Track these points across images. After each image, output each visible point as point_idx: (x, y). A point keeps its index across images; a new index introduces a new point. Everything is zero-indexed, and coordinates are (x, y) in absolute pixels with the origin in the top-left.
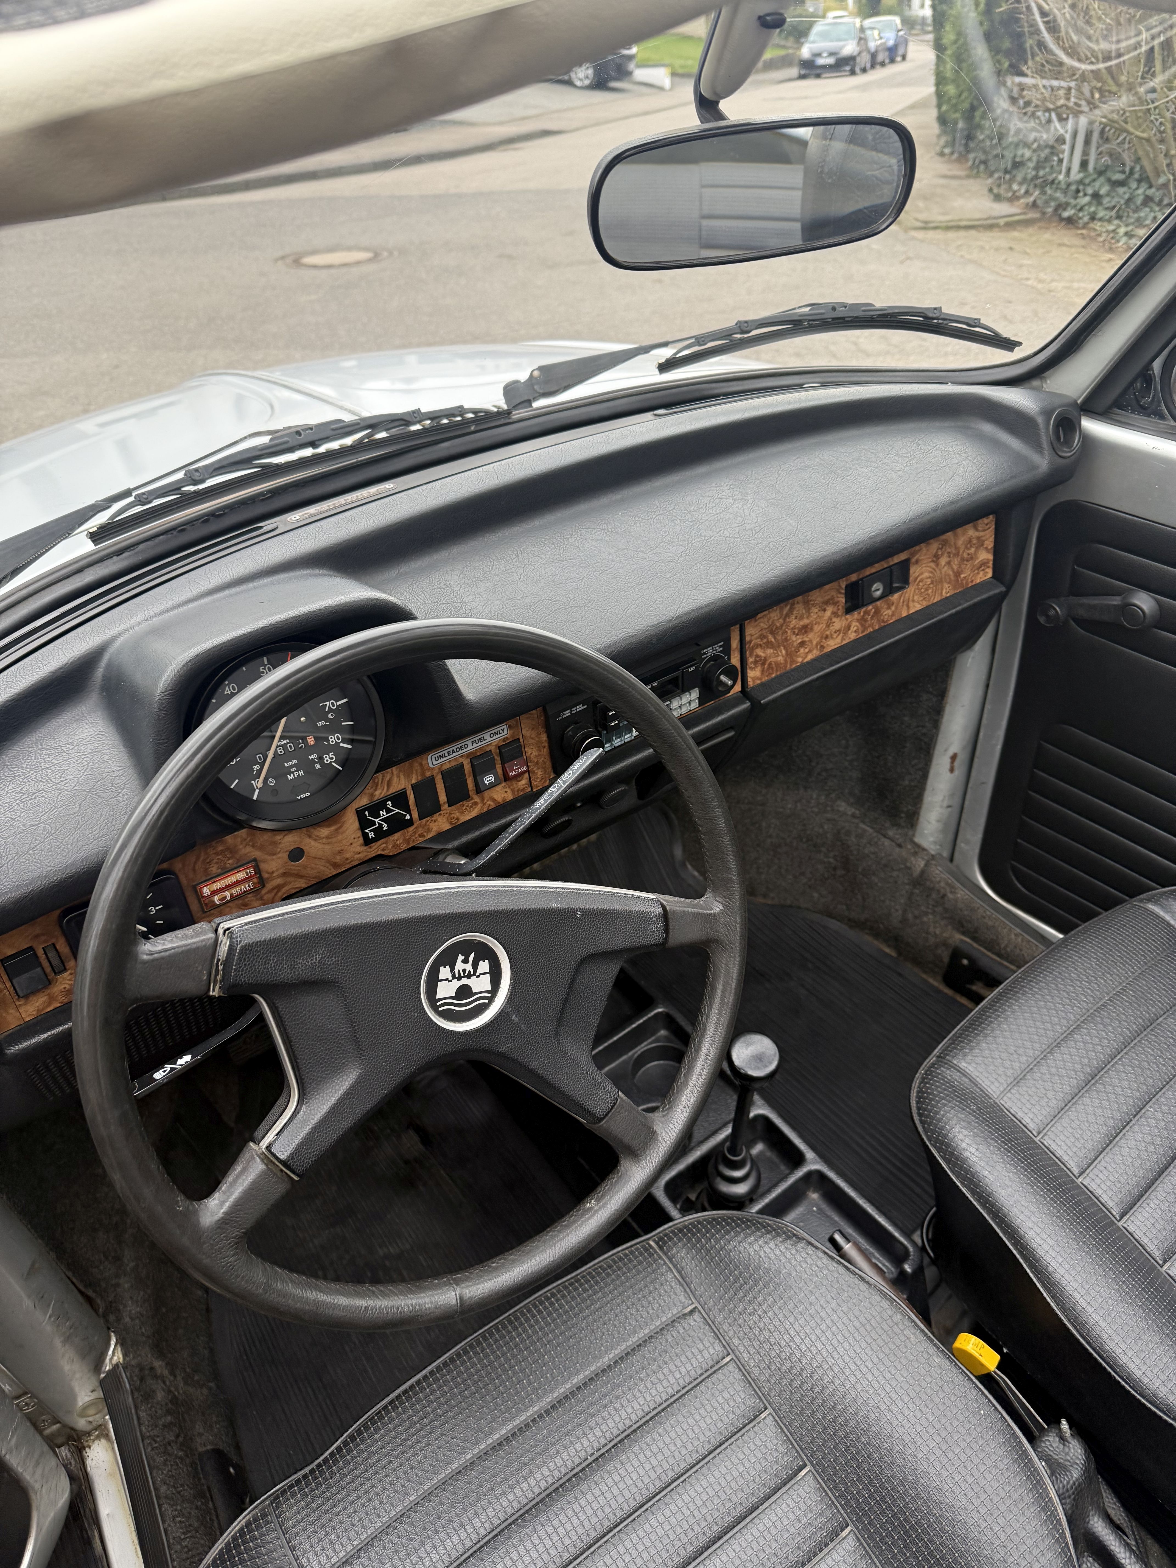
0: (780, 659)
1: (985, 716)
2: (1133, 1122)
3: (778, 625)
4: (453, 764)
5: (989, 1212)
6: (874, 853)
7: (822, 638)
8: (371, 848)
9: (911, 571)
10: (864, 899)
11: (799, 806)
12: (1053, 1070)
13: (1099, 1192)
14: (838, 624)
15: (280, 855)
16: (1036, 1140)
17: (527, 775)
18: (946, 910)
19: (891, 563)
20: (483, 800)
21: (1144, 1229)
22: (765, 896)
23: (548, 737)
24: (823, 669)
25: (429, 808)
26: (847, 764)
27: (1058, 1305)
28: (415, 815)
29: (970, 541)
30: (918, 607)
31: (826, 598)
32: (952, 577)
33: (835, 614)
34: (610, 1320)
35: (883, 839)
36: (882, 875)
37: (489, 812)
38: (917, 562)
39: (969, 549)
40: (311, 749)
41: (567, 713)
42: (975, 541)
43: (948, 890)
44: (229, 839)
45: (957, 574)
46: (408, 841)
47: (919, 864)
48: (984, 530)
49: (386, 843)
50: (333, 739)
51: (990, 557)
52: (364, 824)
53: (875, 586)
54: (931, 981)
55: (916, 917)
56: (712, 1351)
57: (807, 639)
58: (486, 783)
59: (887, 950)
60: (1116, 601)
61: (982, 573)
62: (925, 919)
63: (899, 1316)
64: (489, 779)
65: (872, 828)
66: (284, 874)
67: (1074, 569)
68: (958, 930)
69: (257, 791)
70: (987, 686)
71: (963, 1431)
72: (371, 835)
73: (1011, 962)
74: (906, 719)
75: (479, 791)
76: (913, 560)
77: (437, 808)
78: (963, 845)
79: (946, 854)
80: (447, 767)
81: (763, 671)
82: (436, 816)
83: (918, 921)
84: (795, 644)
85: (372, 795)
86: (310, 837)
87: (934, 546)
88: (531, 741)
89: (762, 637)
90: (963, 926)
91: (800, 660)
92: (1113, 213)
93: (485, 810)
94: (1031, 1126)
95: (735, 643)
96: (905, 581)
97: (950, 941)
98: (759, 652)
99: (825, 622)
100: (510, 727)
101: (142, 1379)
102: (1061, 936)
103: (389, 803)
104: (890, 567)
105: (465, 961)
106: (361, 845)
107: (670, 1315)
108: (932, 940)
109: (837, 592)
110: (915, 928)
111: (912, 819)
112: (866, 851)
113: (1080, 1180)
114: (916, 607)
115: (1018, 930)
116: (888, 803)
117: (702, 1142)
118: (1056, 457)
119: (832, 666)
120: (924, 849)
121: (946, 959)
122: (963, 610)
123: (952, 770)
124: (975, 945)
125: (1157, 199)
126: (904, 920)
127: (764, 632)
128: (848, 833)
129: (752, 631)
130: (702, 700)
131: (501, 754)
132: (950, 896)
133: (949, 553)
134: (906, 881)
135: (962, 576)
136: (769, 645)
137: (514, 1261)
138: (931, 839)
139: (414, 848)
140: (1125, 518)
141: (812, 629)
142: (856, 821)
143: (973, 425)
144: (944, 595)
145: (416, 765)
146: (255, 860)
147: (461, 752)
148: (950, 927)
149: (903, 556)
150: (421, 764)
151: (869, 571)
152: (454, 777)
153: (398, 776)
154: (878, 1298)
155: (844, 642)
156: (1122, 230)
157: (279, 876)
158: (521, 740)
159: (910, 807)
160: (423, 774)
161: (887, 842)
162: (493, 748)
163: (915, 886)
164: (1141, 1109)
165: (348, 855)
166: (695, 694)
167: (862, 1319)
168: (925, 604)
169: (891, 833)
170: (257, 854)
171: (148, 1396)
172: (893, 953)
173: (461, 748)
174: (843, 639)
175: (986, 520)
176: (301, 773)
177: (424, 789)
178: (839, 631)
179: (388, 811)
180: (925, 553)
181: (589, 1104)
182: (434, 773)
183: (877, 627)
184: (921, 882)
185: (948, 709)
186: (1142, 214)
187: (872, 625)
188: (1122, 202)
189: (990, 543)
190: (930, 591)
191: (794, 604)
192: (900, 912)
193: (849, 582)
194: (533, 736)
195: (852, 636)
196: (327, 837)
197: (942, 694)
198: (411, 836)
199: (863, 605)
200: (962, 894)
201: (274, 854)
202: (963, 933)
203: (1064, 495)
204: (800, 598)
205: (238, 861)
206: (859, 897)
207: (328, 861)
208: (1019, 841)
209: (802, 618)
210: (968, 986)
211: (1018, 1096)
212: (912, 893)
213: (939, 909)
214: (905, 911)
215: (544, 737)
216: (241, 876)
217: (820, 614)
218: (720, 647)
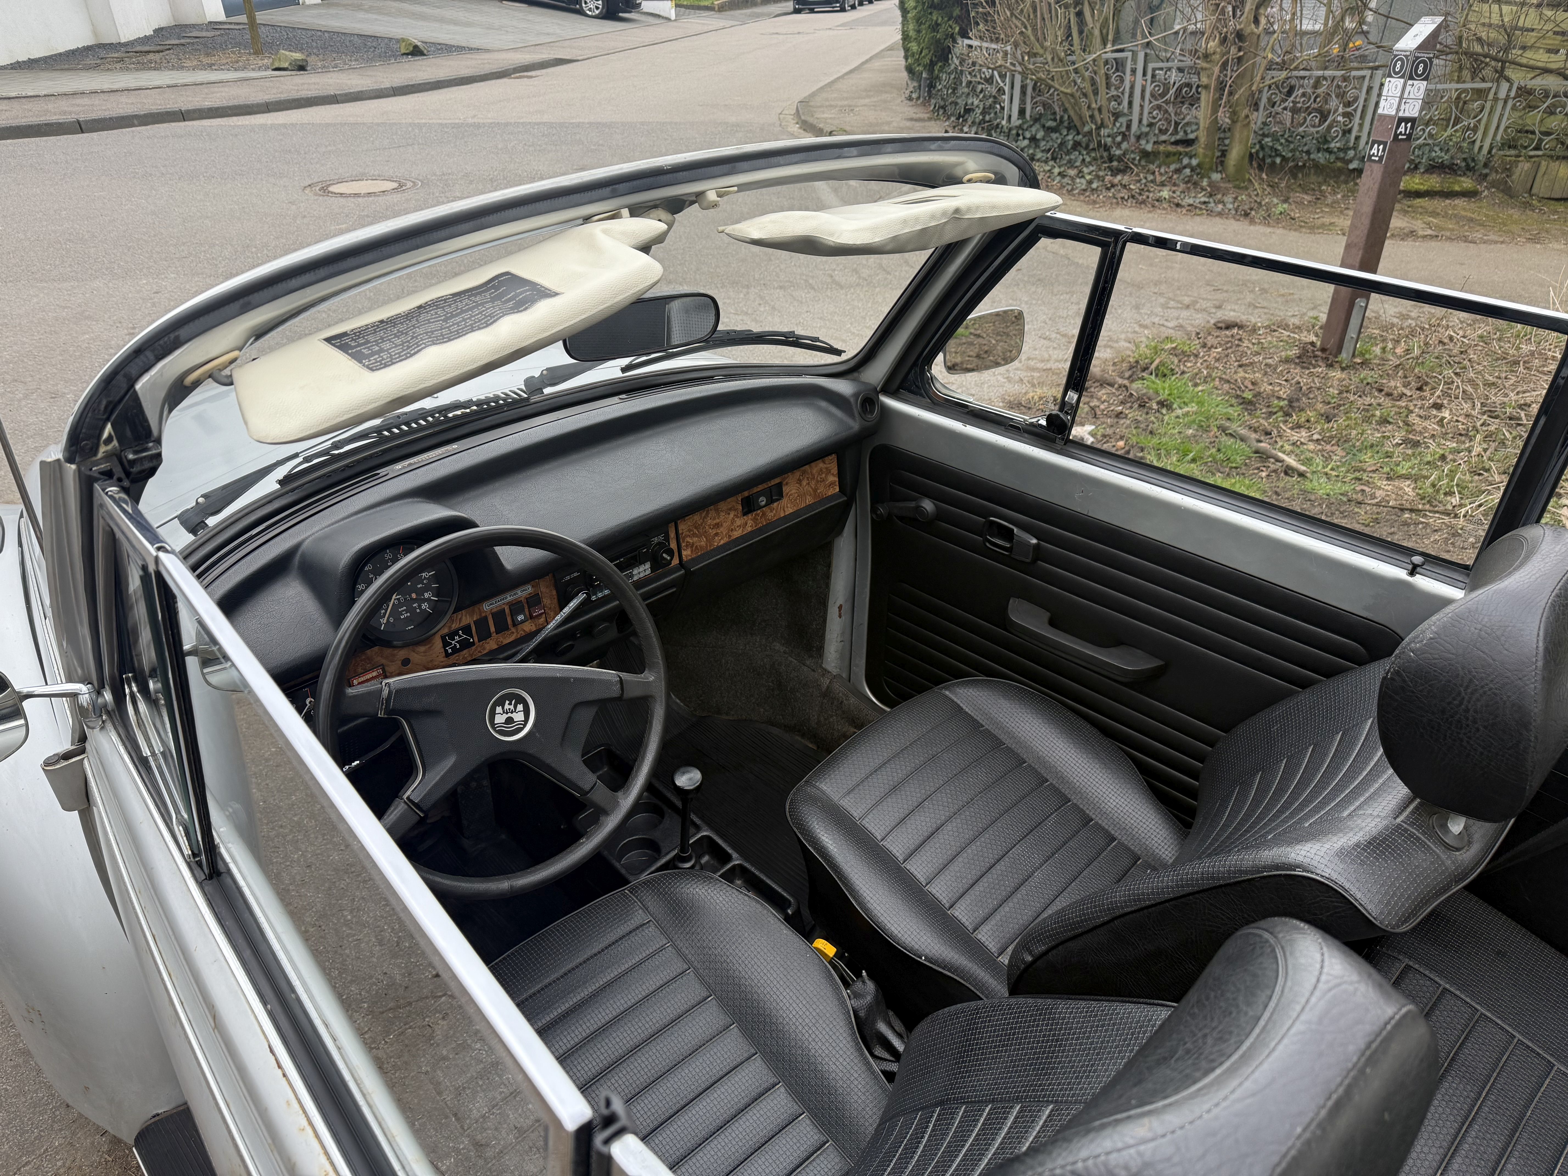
0: (703, 543)
1: (857, 579)
3: (699, 523)
4: (499, 608)
6: (797, 677)
7: (729, 531)
8: (449, 659)
9: (784, 489)
10: (793, 710)
11: (748, 647)
13: (892, 849)
14: (739, 521)
15: (397, 662)
16: (859, 823)
17: (544, 615)
18: (844, 712)
20: (517, 630)
23: (557, 592)
24: (729, 550)
25: (485, 635)
26: (778, 616)
28: (476, 639)
29: (821, 470)
30: (792, 510)
31: (730, 507)
32: (812, 492)
33: (736, 516)
35: (803, 667)
36: (803, 692)
37: (521, 638)
38: (787, 484)
39: (821, 475)
40: (415, 600)
41: (568, 578)
42: (824, 470)
43: (844, 699)
45: (815, 490)
46: (471, 655)
47: (826, 682)
48: (830, 464)
49: (459, 656)
50: (426, 595)
51: (836, 479)
52: (445, 644)
53: (761, 499)
56: (659, 941)
57: (719, 531)
58: (519, 620)
59: (809, 744)
60: (913, 505)
61: (831, 489)
64: (520, 618)
65: (796, 659)
67: (889, 485)
69: (384, 625)
70: (855, 560)
72: (450, 651)
74: (810, 583)
75: (514, 625)
76: (785, 482)
77: (489, 635)
78: (854, 668)
79: (844, 674)
80: (495, 610)
81: (692, 551)
82: (488, 640)
84: (711, 535)
85: (450, 627)
86: (414, 651)
87: (797, 474)
88: (547, 593)
89: (689, 530)
91: (716, 543)
92: (1049, 155)
93: (517, 637)
94: (856, 816)
95: (672, 535)
96: (780, 495)
98: (688, 539)
99: (730, 521)
100: (533, 586)
103: (460, 632)
104: (770, 487)
105: (510, 704)
106: (443, 657)
107: (636, 925)
109: (736, 502)
111: (819, 651)
112: (792, 676)
113: (881, 842)
114: (789, 510)
116: (804, 641)
118: (864, 421)
119: (735, 547)
120: (829, 672)
122: (825, 510)
123: (840, 616)
125: (1084, 145)
127: (691, 528)
128: (780, 664)
129: (683, 527)
130: (653, 570)
131: (527, 602)
132: (846, 702)
133: (808, 478)
134: (818, 695)
135: (819, 491)
136: (694, 535)
141: (722, 525)
142: (786, 656)
144: (807, 504)
145: (476, 610)
146: (382, 665)
147: (503, 601)
149: (777, 480)
150: (479, 609)
151: (755, 490)
152: (499, 616)
153: (466, 616)
155: (743, 533)
156: (1056, 171)
158: (540, 594)
159: (817, 643)
161: (805, 669)
162: (522, 599)
163: (824, 698)
165: (436, 663)
166: (648, 565)
168: (795, 508)
169: (807, 662)
170: (383, 661)
173: (503, 599)
174: (742, 531)
175: (830, 457)
176: (409, 614)
177: (482, 623)
178: (740, 526)
179: (460, 636)
180: (791, 478)
181: (580, 785)
182: (487, 614)
183: (765, 523)
185: (833, 575)
186: (1073, 157)
187: (761, 522)
188: (1056, 146)
189: (835, 471)
190: (798, 501)
191: (709, 510)
193: (743, 497)
194: (548, 590)
195: (748, 529)
196: (424, 650)
197: (828, 566)
198: (473, 652)
199: (754, 511)
201: (393, 662)
203: (877, 441)
204: (712, 507)
205: (373, 665)
206: (790, 709)
207: (424, 666)
208: (885, 662)
209: (714, 519)
211: (849, 800)
212: (822, 703)
215: (554, 592)
216: (374, 674)
217: (727, 516)
218: (662, 536)
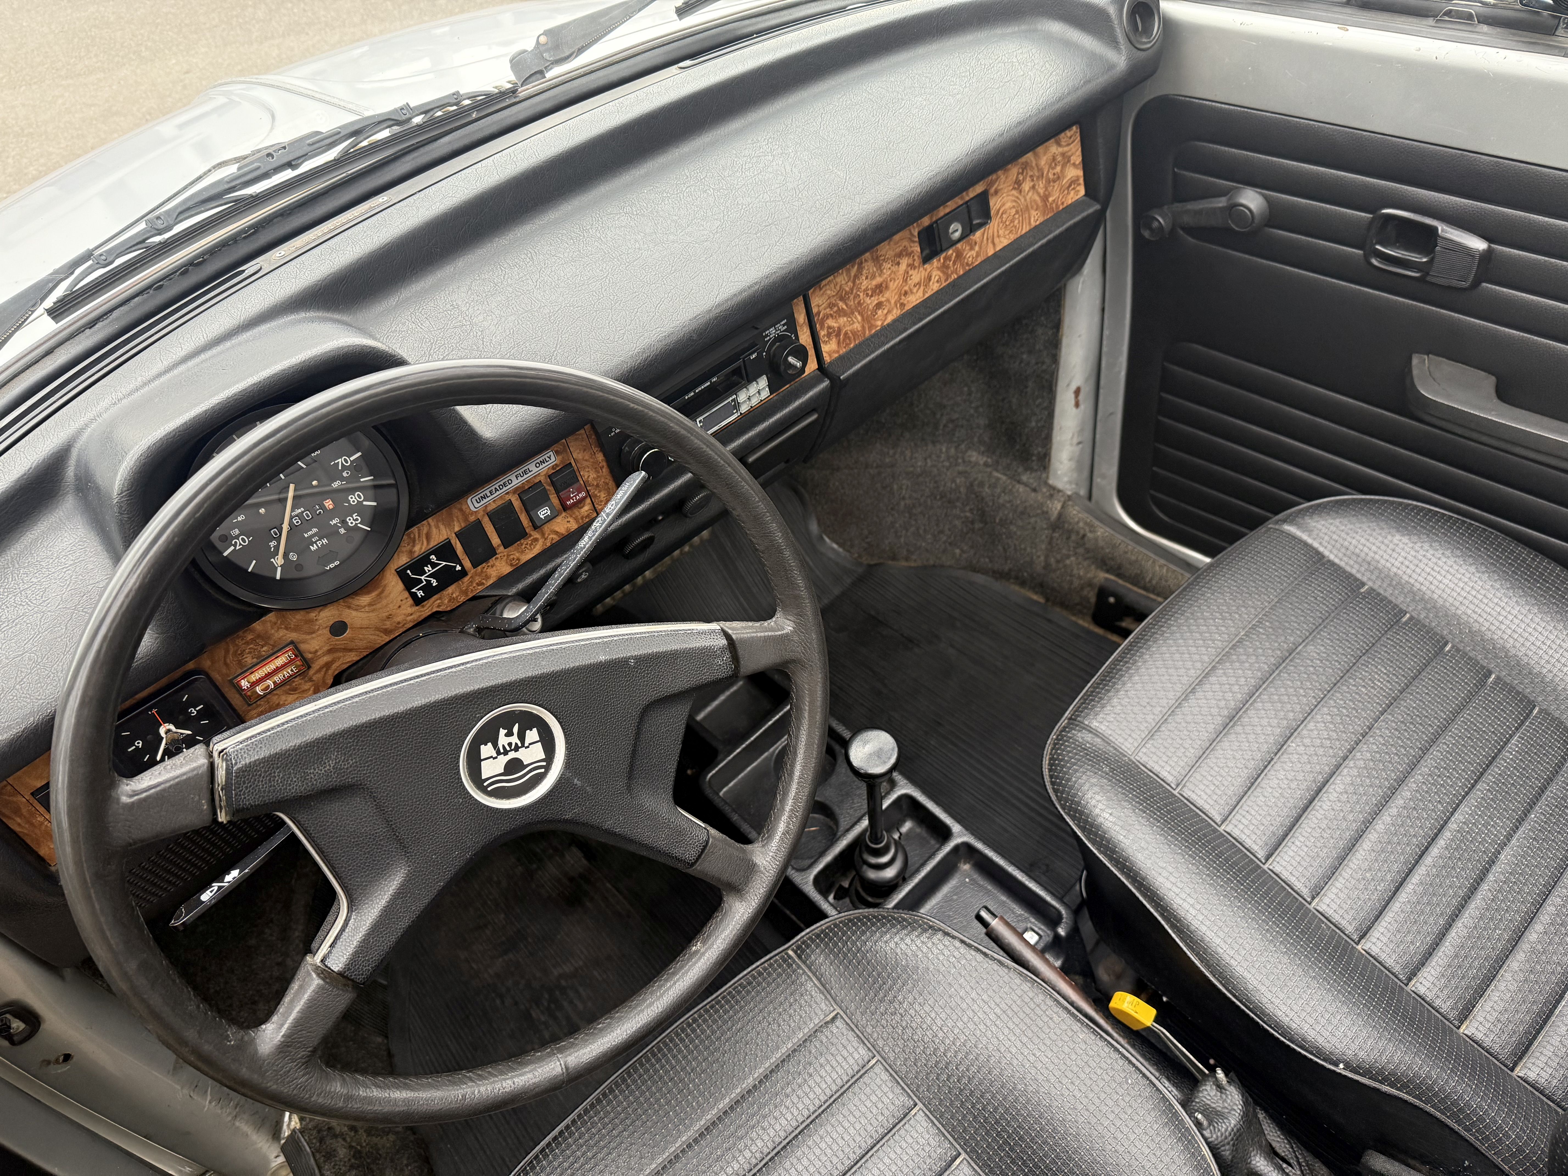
0: (857, 326)
1: (1105, 343)
2: (1275, 760)
3: (847, 289)
4: (500, 503)
5: (1128, 876)
6: (1010, 502)
7: (900, 294)
8: (423, 606)
9: (991, 204)
10: (1005, 550)
11: (929, 463)
12: (1189, 718)
13: (1242, 837)
14: (916, 276)
15: (320, 632)
16: (1175, 793)
17: (588, 501)
18: (1088, 551)
19: (967, 198)
20: (543, 534)
21: (1290, 868)
22: (907, 559)
23: (605, 455)
24: (906, 330)
25: (482, 554)
26: (972, 411)
27: (1202, 962)
28: (467, 564)
29: (1054, 159)
30: (1005, 242)
31: (898, 250)
32: (1040, 204)
33: (911, 266)
34: (752, 1039)
35: (1017, 486)
36: (1020, 523)
37: (553, 545)
38: (996, 192)
39: (1053, 168)
40: (332, 514)
42: (1059, 158)
43: (1087, 529)
44: (257, 626)
45: (1045, 198)
46: (465, 593)
47: (1056, 506)
48: (1069, 145)
49: (440, 599)
50: (353, 499)
51: (1080, 173)
52: (409, 583)
53: (952, 227)
54: (1081, 622)
55: (1058, 562)
56: (856, 1056)
57: (883, 299)
58: (542, 517)
59: (1035, 597)
60: (1221, 202)
61: (1072, 193)
62: (1068, 562)
63: (1041, 997)
64: (544, 513)
65: (1005, 474)
66: (330, 651)
67: (1175, 173)
68: (1102, 569)
69: (279, 569)
70: (1103, 310)
71: (1111, 1103)
72: (420, 594)
73: (1158, 595)
74: (1025, 356)
75: (535, 527)
76: (992, 190)
77: (492, 552)
78: (1099, 480)
79: (1083, 492)
81: (839, 343)
82: (492, 561)
83: (1061, 565)
84: (871, 307)
85: (411, 552)
86: (349, 607)
87: (1014, 171)
88: (585, 464)
89: (831, 306)
90: (1105, 564)
91: (879, 323)
93: (549, 544)
94: (1170, 779)
95: (801, 317)
96: (986, 215)
97: (1096, 581)
98: (831, 322)
99: (901, 278)
100: (557, 453)
101: (321, 1140)
102: (1208, 560)
103: (433, 557)
104: (967, 203)
105: (509, 734)
106: (411, 606)
107: (812, 1025)
108: (1076, 583)
109: (909, 241)
110: (1058, 572)
111: (1044, 460)
112: (1001, 501)
113: (1223, 827)
114: (1003, 242)
115: (1162, 561)
116: (1018, 447)
117: (848, 830)
118: (1135, 50)
119: (915, 324)
120: (1059, 491)
121: (1093, 600)
122: (1055, 238)
123: (1077, 405)
124: (1120, 582)
126: (1047, 566)
127: (833, 300)
128: (981, 484)
129: (818, 301)
130: (772, 388)
131: (553, 484)
132: (1090, 535)
133: (1031, 176)
134: (1045, 526)
135: (1051, 199)
136: (841, 313)
137: (620, 1018)
138: (1066, 479)
139: (474, 598)
140: (1221, 109)
141: (887, 287)
142: (989, 470)
143: (1039, 27)
144: (1033, 224)
145: (455, 512)
146: (292, 642)
147: (505, 489)
148: (1093, 567)
149: (979, 189)
150: (461, 510)
151: (942, 211)
152: (503, 516)
153: (437, 527)
154: (1018, 981)
155: (927, 295)
157: (324, 654)
158: (574, 464)
159: (1040, 449)
160: (466, 519)
161: (1021, 489)
162: (542, 479)
163: (1054, 531)
164: (1283, 745)
165: (399, 619)
166: (763, 382)
167: (1003, 1006)
168: (1013, 237)
169: (1024, 478)
170: (293, 636)
171: (330, 1155)
172: (1042, 600)
173: (505, 485)
174: (924, 292)
175: (1069, 133)
176: (325, 541)
177: (472, 534)
178: (919, 284)
179: (434, 565)
180: (1004, 181)
181: (677, 852)
182: (479, 516)
183: (961, 273)
184: (1059, 524)
185: (1065, 342)
187: (956, 271)
189: (1077, 158)
190: (1016, 222)
191: (862, 263)
192: (1042, 558)
193: (921, 228)
194: (587, 457)
195: (935, 287)
196: (370, 605)
197: (1057, 326)
198: (468, 587)
199: (942, 251)
200: (1102, 531)
201: (313, 633)
202: (1108, 571)
203: (1152, 91)
204: (867, 255)
205: (274, 646)
206: (1000, 548)
207: (377, 629)
208: (1155, 469)
209: (873, 277)
210: (1118, 623)
211: (1153, 750)
212: (1052, 538)
213: (1081, 550)
214: (1047, 557)
216: (280, 662)
217: (894, 268)
218: (784, 325)
